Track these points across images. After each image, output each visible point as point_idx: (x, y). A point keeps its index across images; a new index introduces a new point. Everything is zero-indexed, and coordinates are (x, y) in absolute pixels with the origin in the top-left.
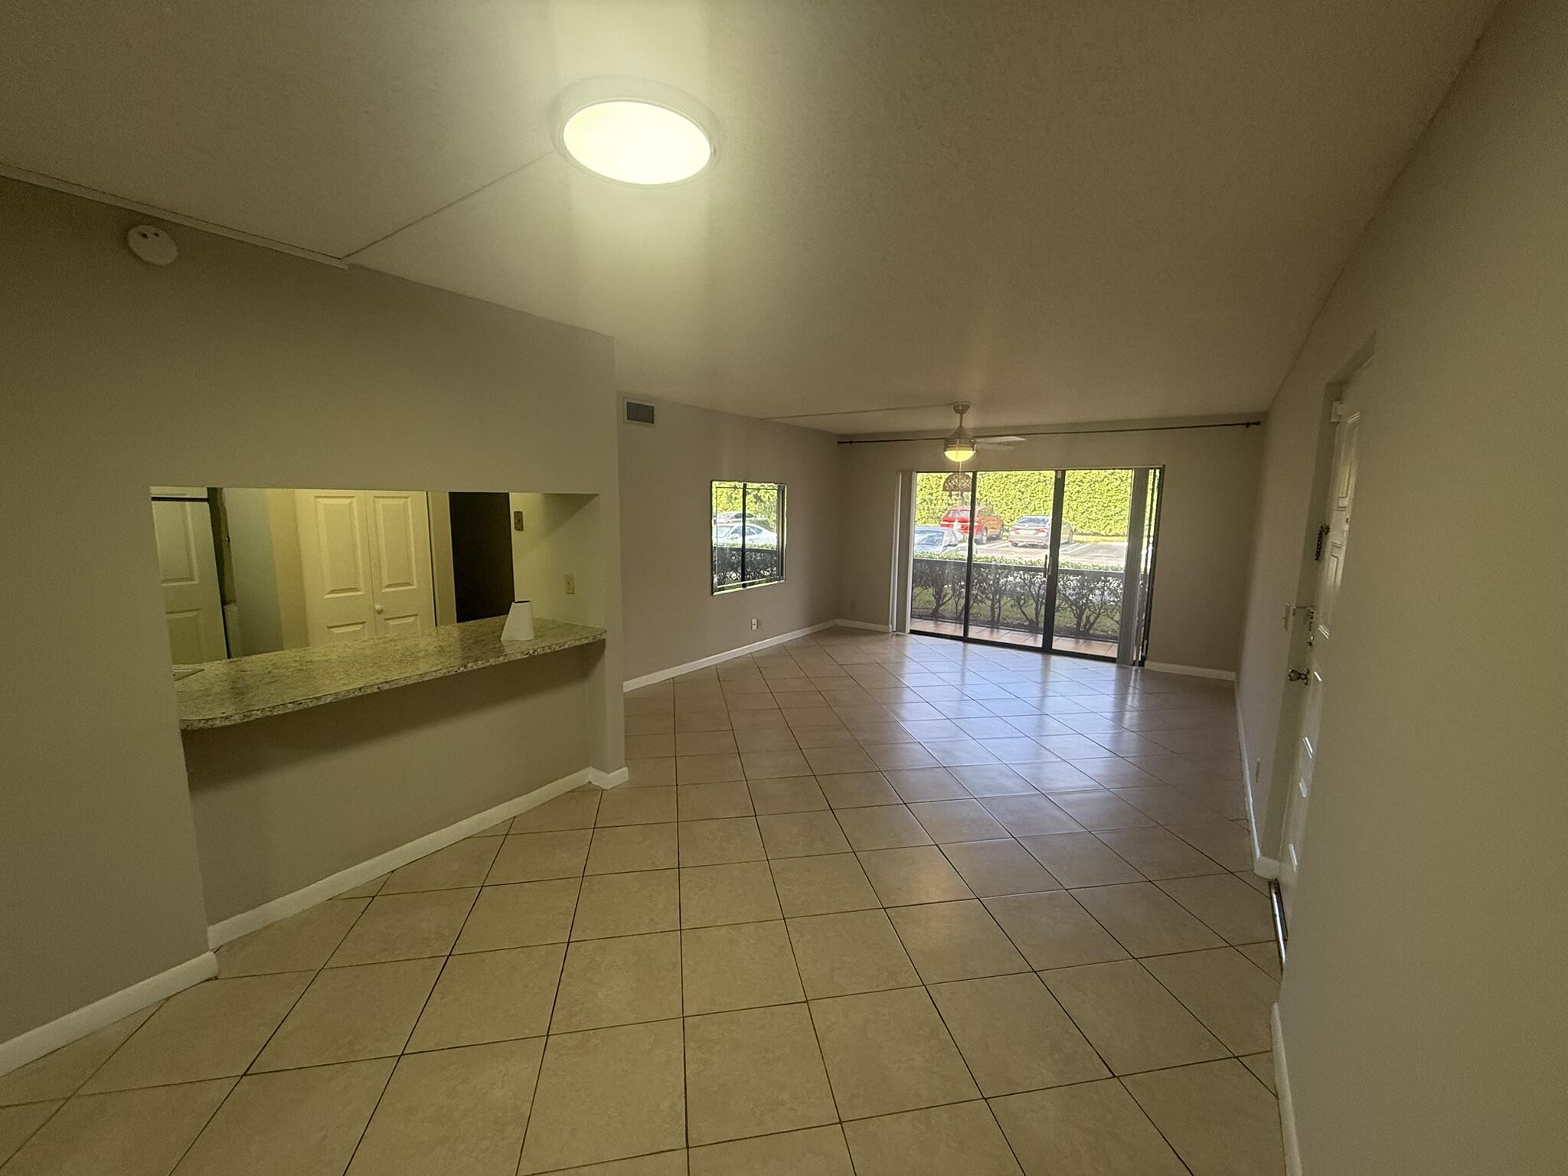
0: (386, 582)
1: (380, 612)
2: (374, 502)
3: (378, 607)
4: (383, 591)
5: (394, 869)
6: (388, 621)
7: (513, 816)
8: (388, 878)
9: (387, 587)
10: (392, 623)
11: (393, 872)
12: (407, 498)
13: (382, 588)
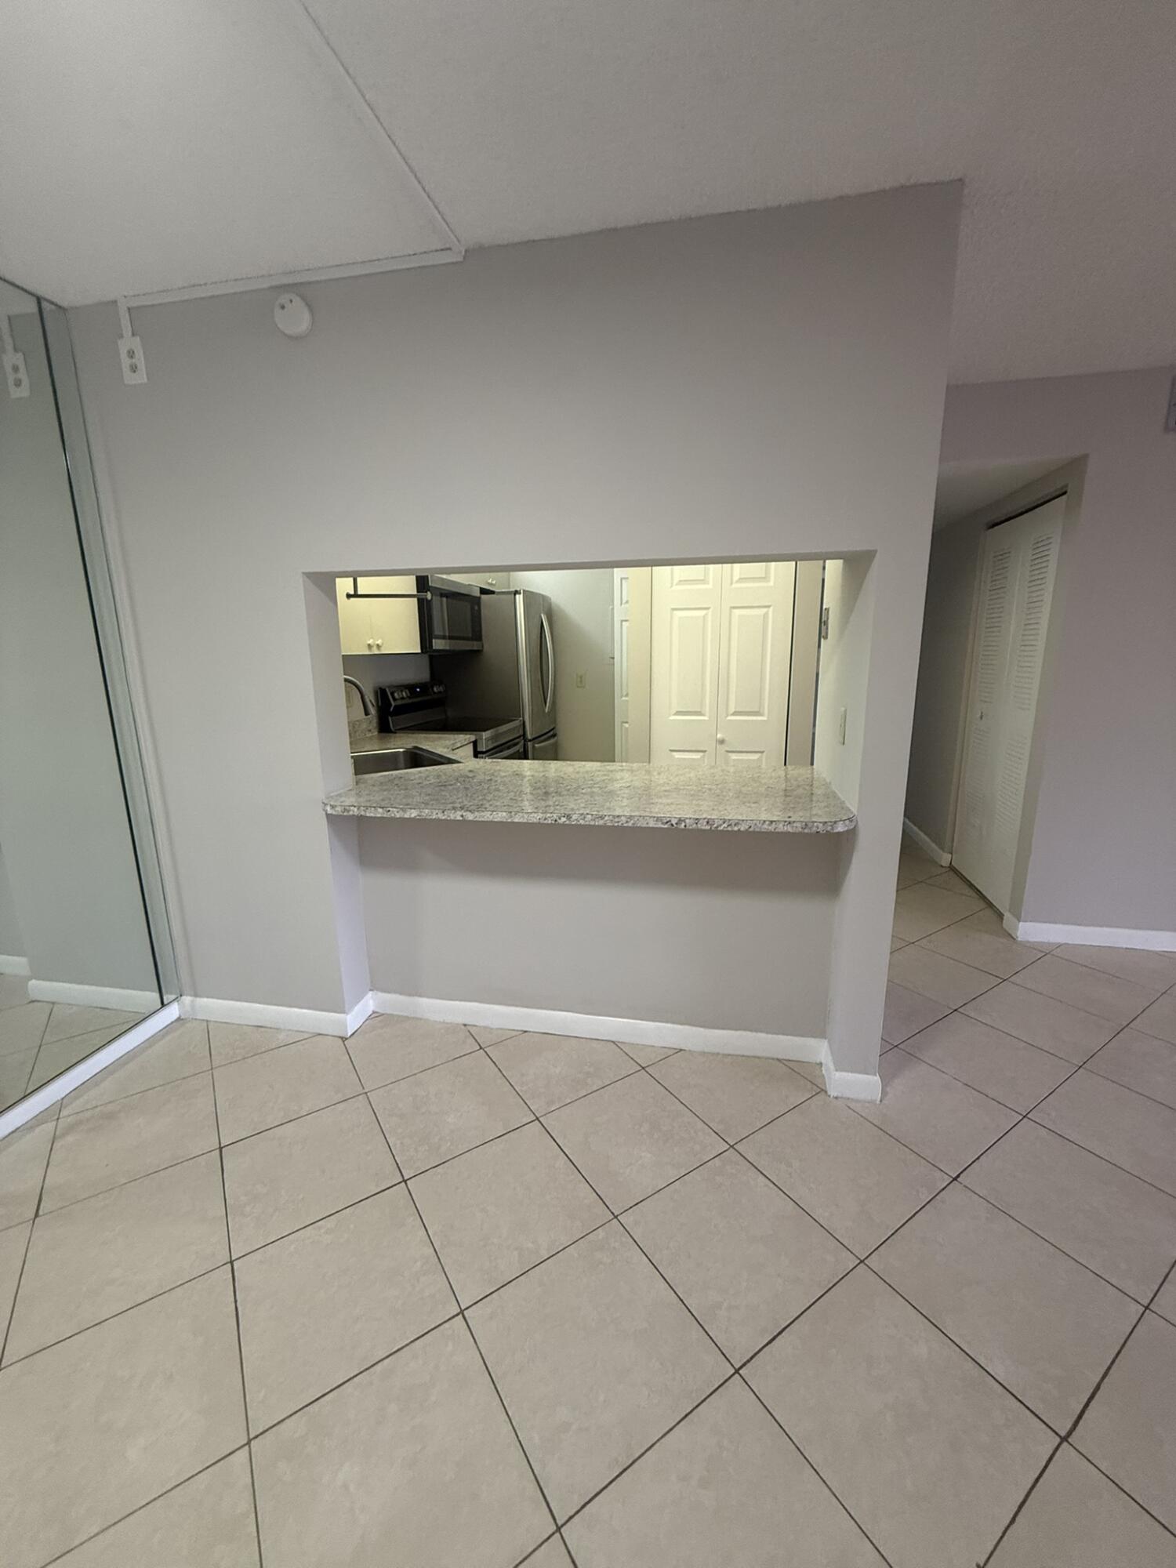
0: (732, 709)
1: (722, 742)
2: (731, 612)
3: (719, 736)
4: (729, 718)
5: (527, 1029)
6: (730, 754)
7: (678, 1047)
8: (516, 1036)
9: (733, 714)
10: (734, 756)
11: (526, 1032)
12: (769, 607)
13: (727, 716)
